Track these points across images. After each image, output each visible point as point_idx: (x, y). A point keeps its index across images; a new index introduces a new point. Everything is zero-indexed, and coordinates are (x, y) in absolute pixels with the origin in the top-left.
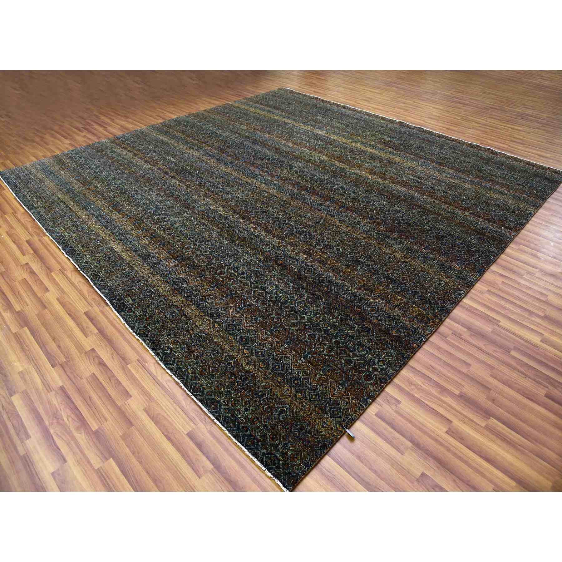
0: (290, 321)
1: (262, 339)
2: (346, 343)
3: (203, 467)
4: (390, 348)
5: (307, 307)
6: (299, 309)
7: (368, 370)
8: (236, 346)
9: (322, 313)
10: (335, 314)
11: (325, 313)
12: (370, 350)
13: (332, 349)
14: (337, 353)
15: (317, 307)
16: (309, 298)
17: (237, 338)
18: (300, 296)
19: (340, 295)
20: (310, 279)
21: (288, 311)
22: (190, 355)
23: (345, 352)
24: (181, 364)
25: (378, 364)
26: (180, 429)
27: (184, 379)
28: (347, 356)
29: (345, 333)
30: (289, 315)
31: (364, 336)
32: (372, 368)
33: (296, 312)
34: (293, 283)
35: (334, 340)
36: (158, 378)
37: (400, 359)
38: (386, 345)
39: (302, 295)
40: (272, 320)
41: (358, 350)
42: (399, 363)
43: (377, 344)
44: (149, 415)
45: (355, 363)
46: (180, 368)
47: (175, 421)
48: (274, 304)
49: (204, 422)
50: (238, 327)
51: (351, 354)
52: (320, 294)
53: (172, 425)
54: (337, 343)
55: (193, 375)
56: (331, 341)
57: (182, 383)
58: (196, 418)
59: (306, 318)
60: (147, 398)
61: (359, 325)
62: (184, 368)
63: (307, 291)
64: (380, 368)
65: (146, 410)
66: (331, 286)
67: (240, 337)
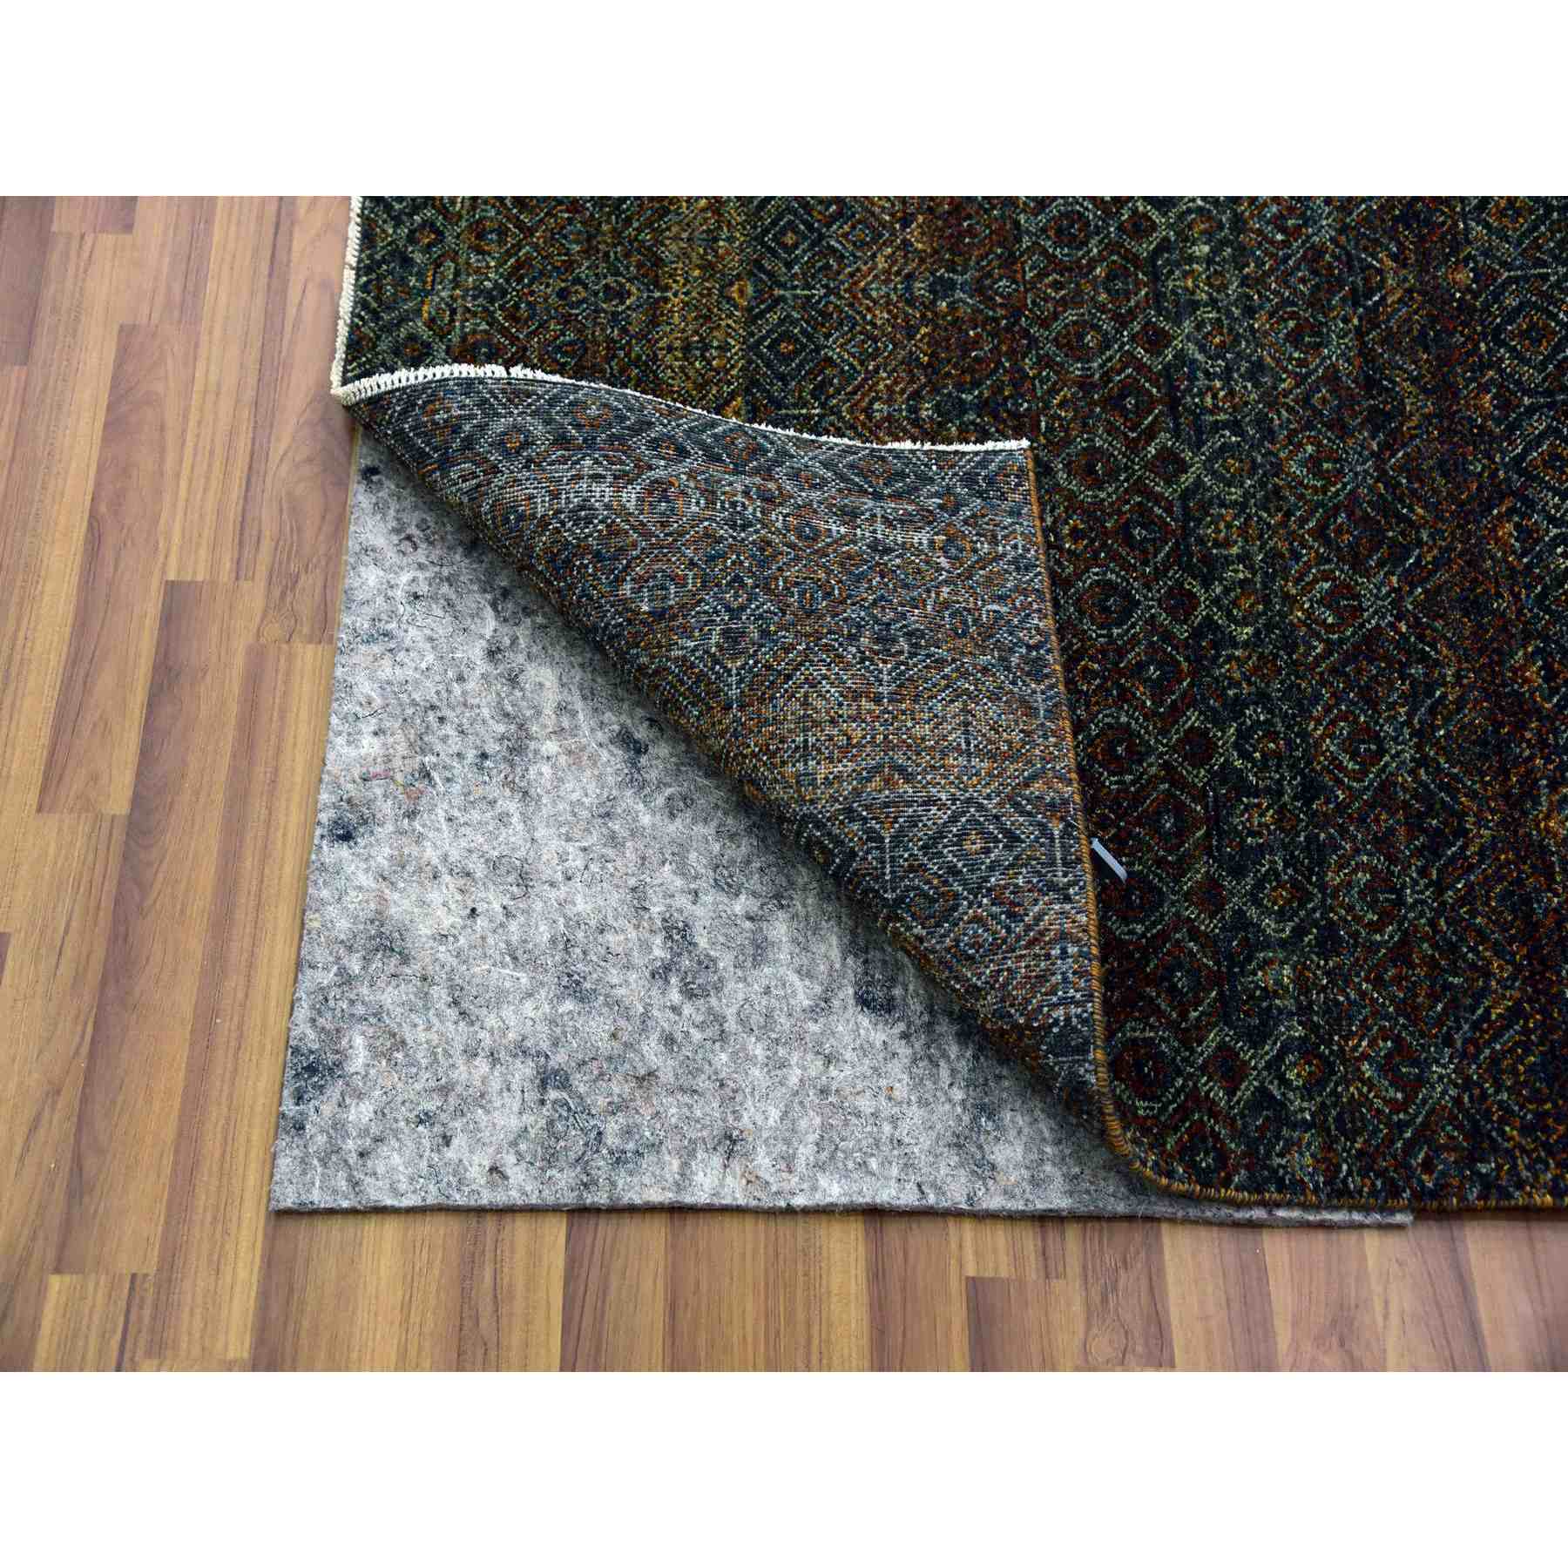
0: (1092, 431)
1: (868, 411)
2: (1242, 788)
3: (94, 778)
4: (1448, 1041)
5: (1261, 421)
6: (1209, 396)
7: (1189, 1037)
8: (723, 348)
9: (1302, 521)
10: (1366, 586)
11: (1320, 533)
12: (1329, 942)
13: (1137, 755)
14: (1137, 800)
15: (1314, 463)
16: (1332, 377)
17: (762, 314)
18: (1295, 338)
19: (1530, 504)
20: (1464, 276)
21: (1140, 367)
22: (502, 232)
23: (1181, 833)
24: (427, 249)
25: (1280, 1057)
26: (169, 539)
27: (376, 316)
28: (1160, 862)
29: (1304, 735)
30: (1126, 389)
31: (1383, 842)
32: (1222, 1047)
33: (1173, 403)
34: (1344, 229)
35: (1193, 719)
36: (296, 235)
37: (1439, 1149)
38: (1453, 1005)
39: (1307, 335)
40: (1012, 353)
41: (1259, 885)
42: (1403, 1165)
43: (1401, 953)
44: (119, 364)
45: (1163, 936)
46: (406, 261)
47: (183, 484)
48: (1111, 277)
49: (277, 593)
50: (827, 267)
51: (1199, 873)
52: (1418, 406)
53: (158, 493)
54: (1199, 747)
55: (426, 334)
56: (1176, 712)
57: (353, 328)
58: (266, 546)
59: (1187, 479)
60: (177, 288)
61: (1423, 761)
62: (421, 276)
63: (1360, 333)
64: (1262, 1091)
65: (127, 335)
66: (1531, 410)
67: (782, 321)
